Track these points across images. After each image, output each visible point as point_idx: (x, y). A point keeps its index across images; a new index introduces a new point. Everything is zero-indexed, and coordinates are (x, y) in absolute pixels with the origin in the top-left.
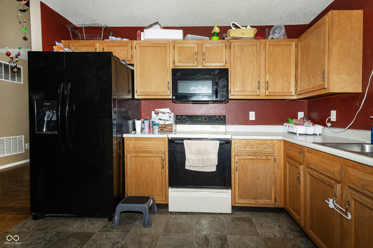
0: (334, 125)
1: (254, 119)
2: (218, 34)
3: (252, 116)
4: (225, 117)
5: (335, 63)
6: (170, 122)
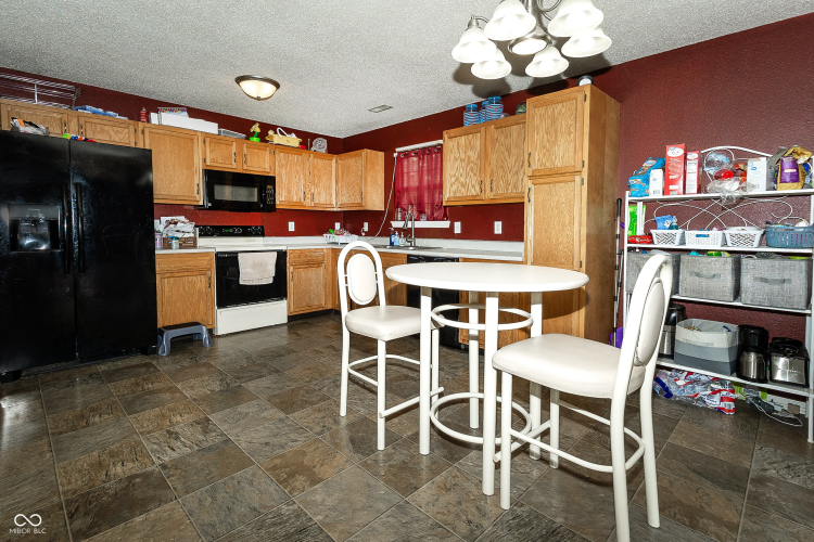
0: (367, 234)
1: (293, 230)
2: (259, 135)
3: (292, 226)
4: (262, 227)
5: (369, 188)
6: (192, 235)
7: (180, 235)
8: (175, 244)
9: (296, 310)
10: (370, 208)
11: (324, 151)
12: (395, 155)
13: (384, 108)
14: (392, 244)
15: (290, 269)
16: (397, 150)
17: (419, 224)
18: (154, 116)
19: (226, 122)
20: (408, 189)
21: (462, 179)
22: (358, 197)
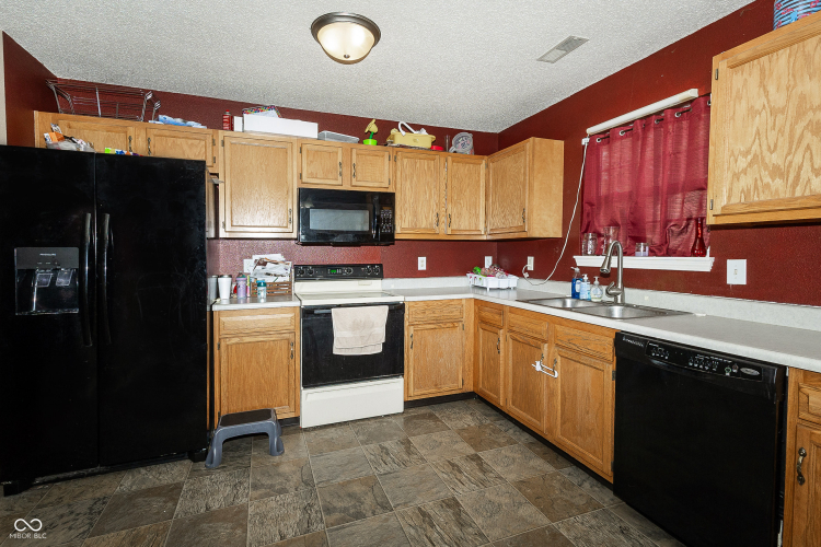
0: (533, 275)
1: (424, 268)
2: (375, 136)
3: (422, 263)
4: (381, 265)
5: (536, 201)
6: (287, 279)
7: (270, 280)
8: (263, 293)
9: (417, 394)
10: (536, 234)
11: (468, 150)
12: (585, 141)
13: (570, 45)
14: (575, 295)
15: (408, 331)
16: (590, 131)
17: (631, 263)
18: (237, 120)
19: (328, 122)
20: (608, 199)
22: (518, 217)
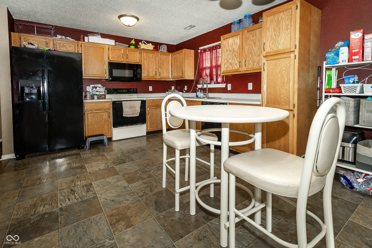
0: (186, 92)
1: (151, 90)
2: (134, 45)
3: (151, 88)
4: (136, 89)
5: (186, 68)
6: (104, 93)
7: (98, 93)
8: (96, 97)
9: (150, 130)
10: (186, 79)
11: (165, 51)
12: (199, 51)
13: (192, 27)
14: (197, 96)
15: (148, 109)
16: (200, 48)
17: (210, 86)
18: (86, 38)
19: (119, 39)
20: (205, 68)
21: (230, 61)
22: (181, 73)
